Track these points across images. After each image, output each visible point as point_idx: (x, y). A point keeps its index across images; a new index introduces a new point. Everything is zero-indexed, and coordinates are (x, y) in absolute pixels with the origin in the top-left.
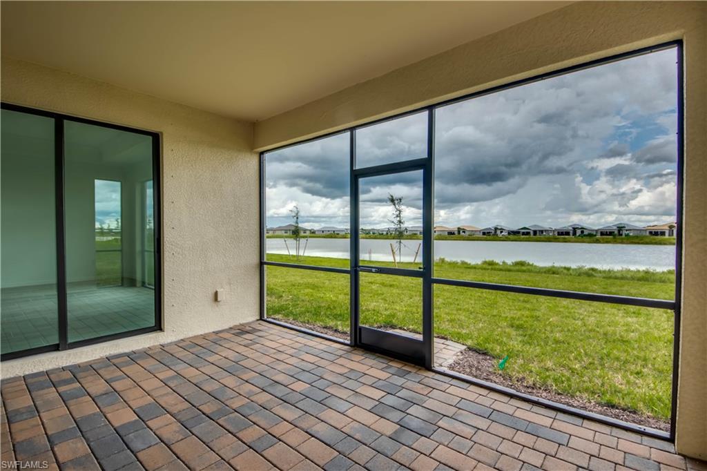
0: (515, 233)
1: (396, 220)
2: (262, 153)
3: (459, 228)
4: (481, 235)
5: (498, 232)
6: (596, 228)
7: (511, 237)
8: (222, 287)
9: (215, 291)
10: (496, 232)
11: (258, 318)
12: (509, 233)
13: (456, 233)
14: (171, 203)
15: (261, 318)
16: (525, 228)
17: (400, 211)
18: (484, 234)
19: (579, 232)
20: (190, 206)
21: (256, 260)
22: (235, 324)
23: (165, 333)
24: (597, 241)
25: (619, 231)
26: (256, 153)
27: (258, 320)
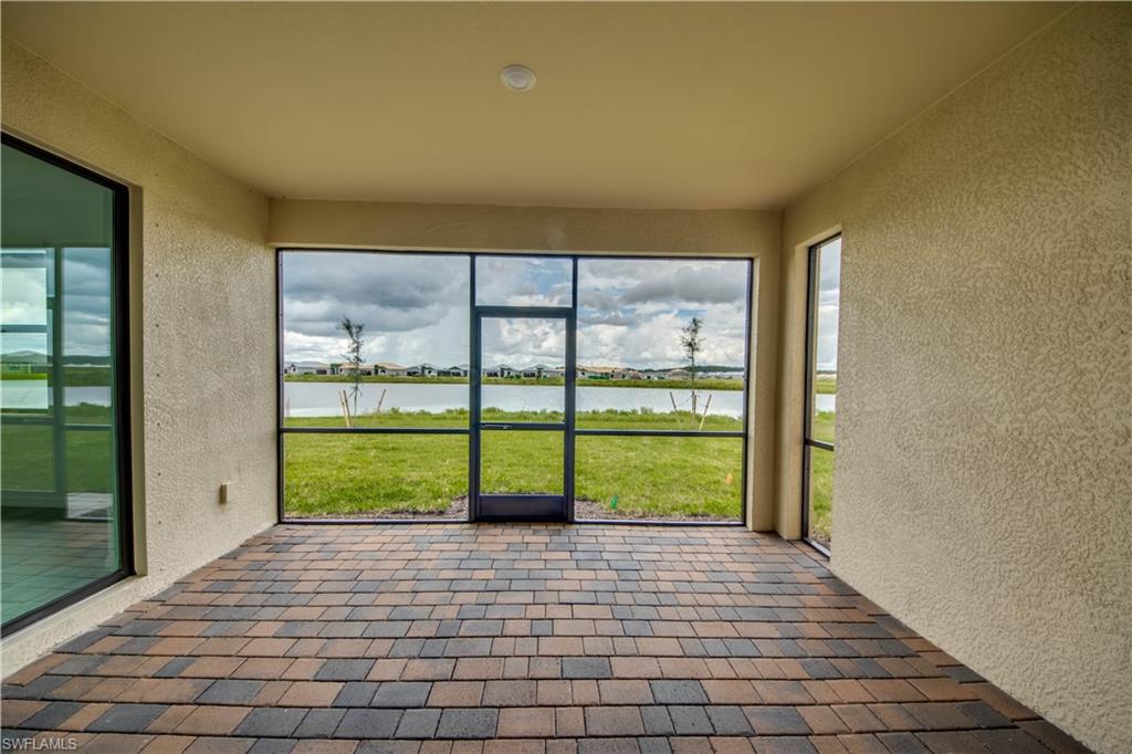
0: (446, 373)
1: (352, 356)
2: (278, 250)
3: (376, 366)
4: (405, 376)
5: (426, 372)
6: (521, 369)
7: (442, 378)
8: (229, 479)
9: (218, 487)
10: (423, 372)
11: (275, 521)
12: (439, 375)
13: (373, 372)
14: (155, 327)
15: (280, 522)
16: (455, 368)
17: (358, 343)
18: (409, 374)
19: (506, 374)
20: (184, 333)
21: (271, 426)
22: (248, 538)
23: (149, 577)
24: (524, 383)
25: (539, 372)
26: (271, 247)
27: (275, 525)
